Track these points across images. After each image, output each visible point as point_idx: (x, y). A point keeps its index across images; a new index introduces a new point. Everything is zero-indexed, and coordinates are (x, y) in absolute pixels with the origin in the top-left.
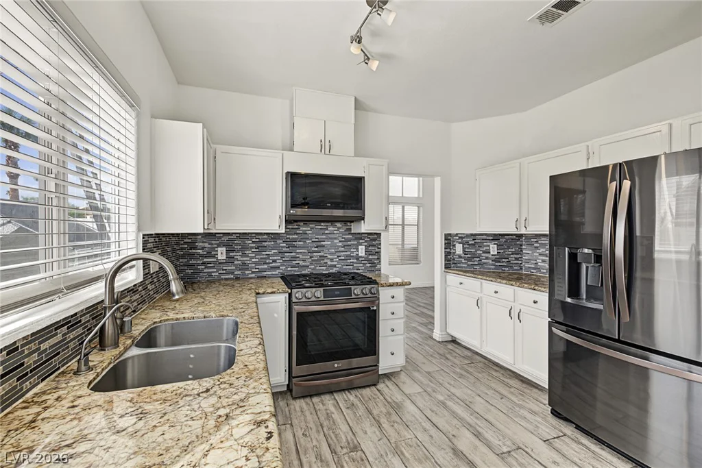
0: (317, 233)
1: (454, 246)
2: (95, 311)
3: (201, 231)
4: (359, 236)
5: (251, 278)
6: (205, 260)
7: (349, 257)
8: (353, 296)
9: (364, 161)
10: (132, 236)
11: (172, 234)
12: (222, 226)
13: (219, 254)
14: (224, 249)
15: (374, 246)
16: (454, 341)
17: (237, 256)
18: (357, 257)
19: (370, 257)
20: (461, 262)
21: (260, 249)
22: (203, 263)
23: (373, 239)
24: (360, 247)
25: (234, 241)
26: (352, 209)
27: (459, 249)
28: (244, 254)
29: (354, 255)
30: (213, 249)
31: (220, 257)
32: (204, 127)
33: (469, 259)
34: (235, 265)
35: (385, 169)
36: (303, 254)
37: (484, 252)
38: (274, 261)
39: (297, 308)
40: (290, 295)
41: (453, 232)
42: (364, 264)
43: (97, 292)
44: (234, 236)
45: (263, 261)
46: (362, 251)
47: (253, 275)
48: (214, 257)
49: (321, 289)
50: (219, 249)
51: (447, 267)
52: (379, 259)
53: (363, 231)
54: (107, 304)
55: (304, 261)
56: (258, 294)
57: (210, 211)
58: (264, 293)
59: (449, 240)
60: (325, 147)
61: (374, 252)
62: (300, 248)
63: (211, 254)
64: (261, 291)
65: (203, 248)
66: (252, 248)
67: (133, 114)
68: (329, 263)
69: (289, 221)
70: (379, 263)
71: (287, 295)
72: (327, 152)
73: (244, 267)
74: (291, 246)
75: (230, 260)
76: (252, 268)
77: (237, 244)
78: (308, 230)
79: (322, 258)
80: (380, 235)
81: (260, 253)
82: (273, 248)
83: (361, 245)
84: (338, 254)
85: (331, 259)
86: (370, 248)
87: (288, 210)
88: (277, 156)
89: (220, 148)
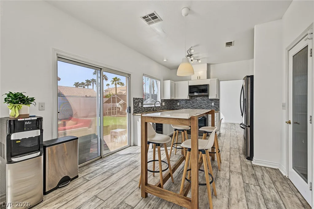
0: (200, 99)
4: (212, 100)
6: (175, 105)
7: (209, 106)
9: (209, 80)
12: (177, 98)
13: (178, 104)
18: (212, 106)
23: (217, 101)
29: (210, 104)
32: (171, 80)
34: (181, 107)
35: (216, 81)
36: (196, 105)
42: (214, 108)
44: (181, 100)
46: (213, 104)
52: (219, 107)
53: (209, 98)
61: (217, 105)
65: (175, 103)
66: (184, 103)
69: (190, 96)
70: (219, 108)
75: (180, 105)
76: (185, 107)
77: (181, 102)
78: (198, 98)
79: (201, 106)
80: (219, 100)
81: (186, 104)
82: (189, 103)
83: (213, 102)
84: (206, 105)
85: (204, 106)
86: (216, 103)
87: (189, 94)
88: (187, 82)
89: (176, 82)
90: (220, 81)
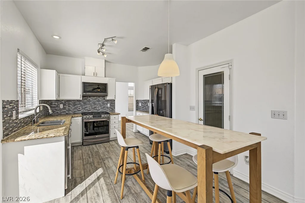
0: (94, 100)
1: (139, 103)
2: (32, 116)
3: (55, 99)
4: (108, 101)
5: (72, 114)
6: (56, 108)
7: (104, 107)
8: (102, 117)
9: (107, 79)
10: (37, 100)
11: (45, 100)
12: (62, 98)
13: (61, 106)
15: (113, 104)
16: (139, 132)
17: (67, 107)
18: (107, 107)
19: (112, 107)
20: (141, 108)
21: (75, 105)
22: (55, 109)
23: (113, 102)
24: (108, 104)
26: (103, 93)
27: (140, 105)
28: (69, 106)
29: (106, 106)
30: (59, 105)
32: (56, 71)
33: (143, 108)
34: (66, 110)
35: (114, 81)
36: (89, 106)
37: (147, 105)
38: (79, 108)
39: (85, 121)
40: (83, 117)
41: (139, 99)
42: (109, 109)
43: (33, 112)
44: (66, 101)
45: (75, 108)
46: (109, 105)
47: (72, 113)
48: (59, 107)
49: (92, 115)
50: (61, 105)
51: (137, 110)
52: (115, 108)
53: (107, 99)
54: (35, 114)
55: (89, 108)
56: (73, 117)
57: (58, 93)
58: (74, 117)
59: (137, 102)
60: (95, 74)
62: (88, 104)
63: (58, 106)
64: (74, 116)
65: (55, 105)
66: (72, 104)
67: (36, 70)
68: (98, 109)
69: (83, 96)
71: (82, 117)
72: (96, 76)
73: (69, 110)
74: (85, 104)
75: (64, 108)
76: (72, 110)
77: (67, 103)
78: (91, 99)
79: (95, 107)
80: (114, 100)
82: (79, 104)
83: (108, 103)
84: (101, 106)
86: (112, 104)
87: (83, 93)
88: (79, 77)
89: (61, 75)
90: (116, 81)
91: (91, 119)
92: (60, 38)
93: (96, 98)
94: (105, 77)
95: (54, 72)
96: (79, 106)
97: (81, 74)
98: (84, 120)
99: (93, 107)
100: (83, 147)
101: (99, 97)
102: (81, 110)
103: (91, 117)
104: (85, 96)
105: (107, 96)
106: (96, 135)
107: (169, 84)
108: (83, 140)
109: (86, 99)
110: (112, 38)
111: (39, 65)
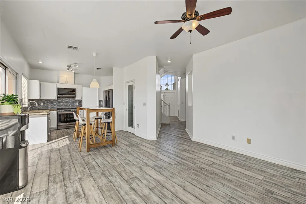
0: (66, 100)
1: (101, 103)
3: (38, 99)
4: (77, 101)
7: (74, 105)
8: (71, 111)
9: (76, 85)
10: (27, 99)
12: (42, 98)
14: (42, 103)
18: (76, 105)
23: (80, 101)
25: (45, 101)
26: (73, 95)
28: (47, 104)
31: (41, 105)
32: (39, 81)
35: (81, 87)
38: (55, 106)
40: (57, 111)
41: (101, 100)
46: (77, 104)
48: (40, 105)
50: (41, 103)
52: (82, 105)
53: (76, 99)
54: (28, 107)
55: (62, 106)
57: (40, 96)
61: (80, 104)
62: (61, 103)
64: (51, 110)
67: (27, 80)
68: (69, 106)
69: (58, 97)
72: (67, 83)
73: (47, 107)
74: (59, 102)
75: (44, 105)
76: (49, 107)
78: (64, 99)
79: (67, 105)
80: (82, 100)
81: (51, 104)
82: (55, 103)
84: (71, 104)
85: (69, 105)
87: (58, 95)
88: (55, 84)
89: (42, 83)
90: (83, 87)
91: (63, 112)
92: (43, 62)
93: (67, 98)
94: (74, 84)
95: (37, 82)
96: (55, 104)
97: (56, 82)
98: (58, 113)
99: (65, 105)
100: (57, 130)
101: (70, 97)
102: (56, 107)
103: (63, 111)
104: (59, 97)
105: (75, 97)
106: (67, 122)
107: (111, 90)
108: (57, 126)
109: (60, 99)
110: (75, 64)
111: (28, 77)
